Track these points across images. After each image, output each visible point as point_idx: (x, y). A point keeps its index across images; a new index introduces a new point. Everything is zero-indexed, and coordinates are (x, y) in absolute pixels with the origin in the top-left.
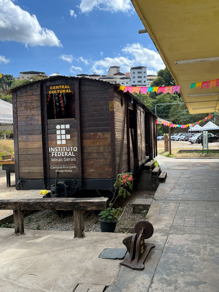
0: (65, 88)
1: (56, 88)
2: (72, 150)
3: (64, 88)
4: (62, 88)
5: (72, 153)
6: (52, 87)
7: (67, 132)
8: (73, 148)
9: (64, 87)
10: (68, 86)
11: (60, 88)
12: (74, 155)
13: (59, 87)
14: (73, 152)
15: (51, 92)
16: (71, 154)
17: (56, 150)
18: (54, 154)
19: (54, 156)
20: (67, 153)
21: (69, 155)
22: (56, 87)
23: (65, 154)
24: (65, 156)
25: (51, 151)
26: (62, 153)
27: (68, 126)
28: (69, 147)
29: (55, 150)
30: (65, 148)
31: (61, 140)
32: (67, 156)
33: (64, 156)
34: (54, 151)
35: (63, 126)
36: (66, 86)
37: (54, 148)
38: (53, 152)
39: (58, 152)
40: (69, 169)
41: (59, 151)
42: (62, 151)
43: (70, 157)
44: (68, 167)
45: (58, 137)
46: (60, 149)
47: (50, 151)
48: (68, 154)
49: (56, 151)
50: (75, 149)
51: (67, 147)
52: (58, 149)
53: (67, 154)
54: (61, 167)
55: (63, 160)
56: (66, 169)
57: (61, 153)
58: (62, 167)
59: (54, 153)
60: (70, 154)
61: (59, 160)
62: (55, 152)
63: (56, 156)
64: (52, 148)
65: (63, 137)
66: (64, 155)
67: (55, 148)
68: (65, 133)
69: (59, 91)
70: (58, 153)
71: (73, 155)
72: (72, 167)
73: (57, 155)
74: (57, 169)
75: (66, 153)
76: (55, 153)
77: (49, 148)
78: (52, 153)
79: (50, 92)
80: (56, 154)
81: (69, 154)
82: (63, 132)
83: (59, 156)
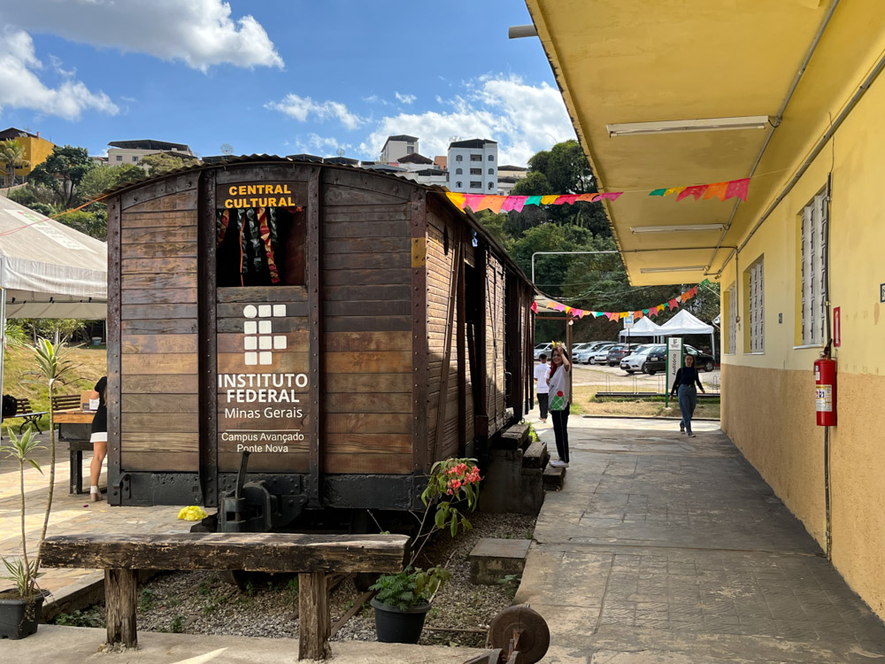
0: (276, 192)
1: (247, 191)
2: (290, 385)
3: (272, 192)
4: (267, 192)
5: (289, 394)
6: (235, 188)
7: (279, 327)
8: (293, 379)
9: (274, 190)
10: (286, 186)
11: (261, 192)
12: (298, 401)
13: (257, 189)
14: (293, 391)
15: (233, 204)
16: (287, 398)
17: (241, 383)
18: (235, 394)
19: (233, 400)
20: (275, 394)
21: (280, 401)
22: (247, 189)
23: (270, 396)
24: (270, 401)
25: (226, 386)
26: (260, 391)
27: (280, 310)
28: (282, 375)
29: (238, 382)
30: (271, 379)
31: (258, 351)
32: (276, 401)
33: (265, 401)
34: (233, 385)
35: (265, 310)
36: (279, 186)
37: (234, 376)
38: (230, 387)
39: (245, 388)
40: (279, 443)
41: (251, 385)
42: (259, 385)
43: (284, 405)
44: (275, 438)
45: (250, 343)
46: (255, 378)
47: (220, 385)
48: (277, 397)
49: (239, 386)
50: (302, 380)
51: (274, 375)
52: (247, 379)
53: (274, 396)
54: (255, 437)
55: (262, 413)
56: (270, 443)
57: (257, 394)
58: (259, 437)
59: (233, 391)
60: (284, 396)
61: (247, 413)
62: (237, 388)
63: (239, 401)
64: (227, 377)
65: (266, 343)
66: (266, 398)
67: (237, 375)
68: (270, 332)
69: (257, 203)
70: (248, 391)
71: (293, 400)
72: (291, 438)
73: (244, 398)
74: (241, 442)
75: (272, 393)
76: (239, 391)
77: (220, 376)
78: (229, 392)
79: (229, 204)
80: (239, 396)
81: (282, 395)
82: (266, 327)
83: (248, 400)
